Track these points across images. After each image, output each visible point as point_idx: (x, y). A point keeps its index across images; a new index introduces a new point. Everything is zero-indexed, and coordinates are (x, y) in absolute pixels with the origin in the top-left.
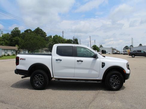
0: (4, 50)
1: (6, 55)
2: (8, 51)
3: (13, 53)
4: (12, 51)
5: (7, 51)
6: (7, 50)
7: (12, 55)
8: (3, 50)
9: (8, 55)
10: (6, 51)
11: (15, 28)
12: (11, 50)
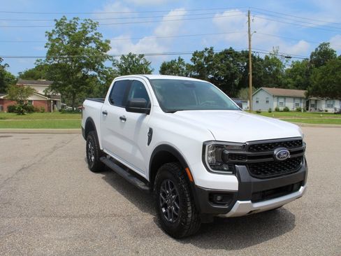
0: (278, 97)
1: (281, 108)
2: (287, 99)
3: (297, 104)
4: (298, 101)
5: (285, 101)
6: (285, 97)
7: (295, 109)
8: (276, 98)
9: (286, 110)
10: (281, 100)
11: (322, 45)
12: (295, 98)
